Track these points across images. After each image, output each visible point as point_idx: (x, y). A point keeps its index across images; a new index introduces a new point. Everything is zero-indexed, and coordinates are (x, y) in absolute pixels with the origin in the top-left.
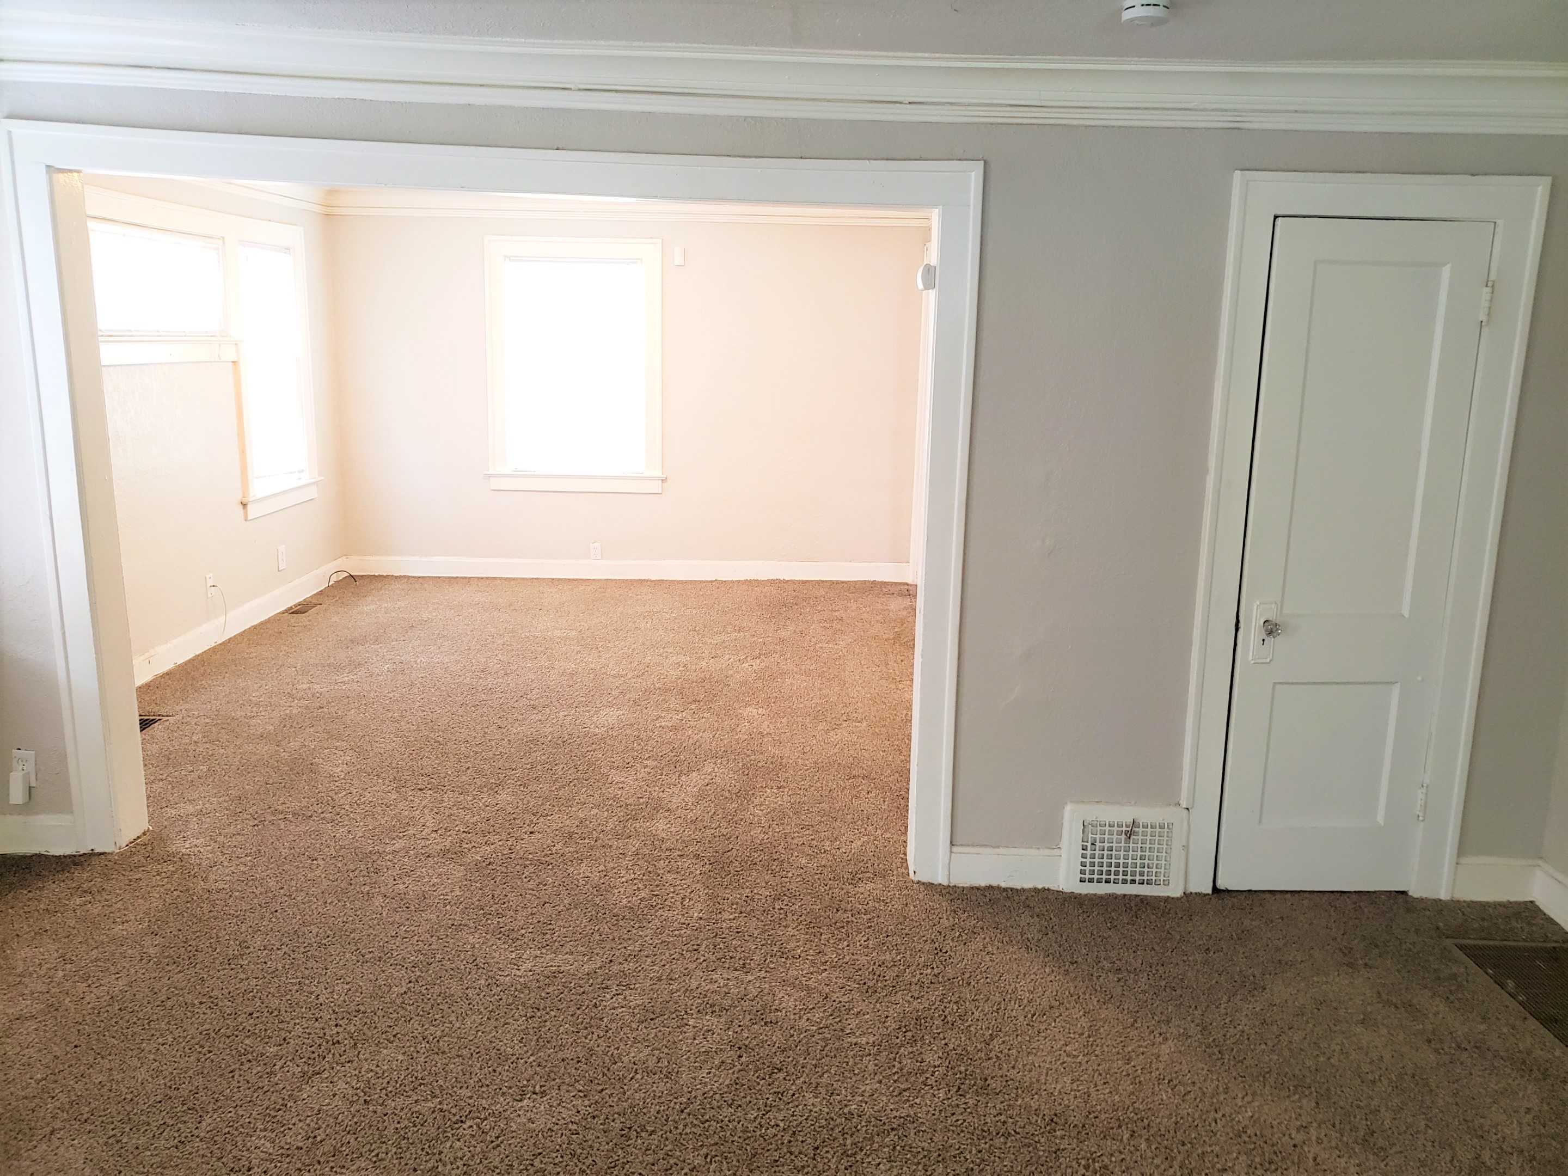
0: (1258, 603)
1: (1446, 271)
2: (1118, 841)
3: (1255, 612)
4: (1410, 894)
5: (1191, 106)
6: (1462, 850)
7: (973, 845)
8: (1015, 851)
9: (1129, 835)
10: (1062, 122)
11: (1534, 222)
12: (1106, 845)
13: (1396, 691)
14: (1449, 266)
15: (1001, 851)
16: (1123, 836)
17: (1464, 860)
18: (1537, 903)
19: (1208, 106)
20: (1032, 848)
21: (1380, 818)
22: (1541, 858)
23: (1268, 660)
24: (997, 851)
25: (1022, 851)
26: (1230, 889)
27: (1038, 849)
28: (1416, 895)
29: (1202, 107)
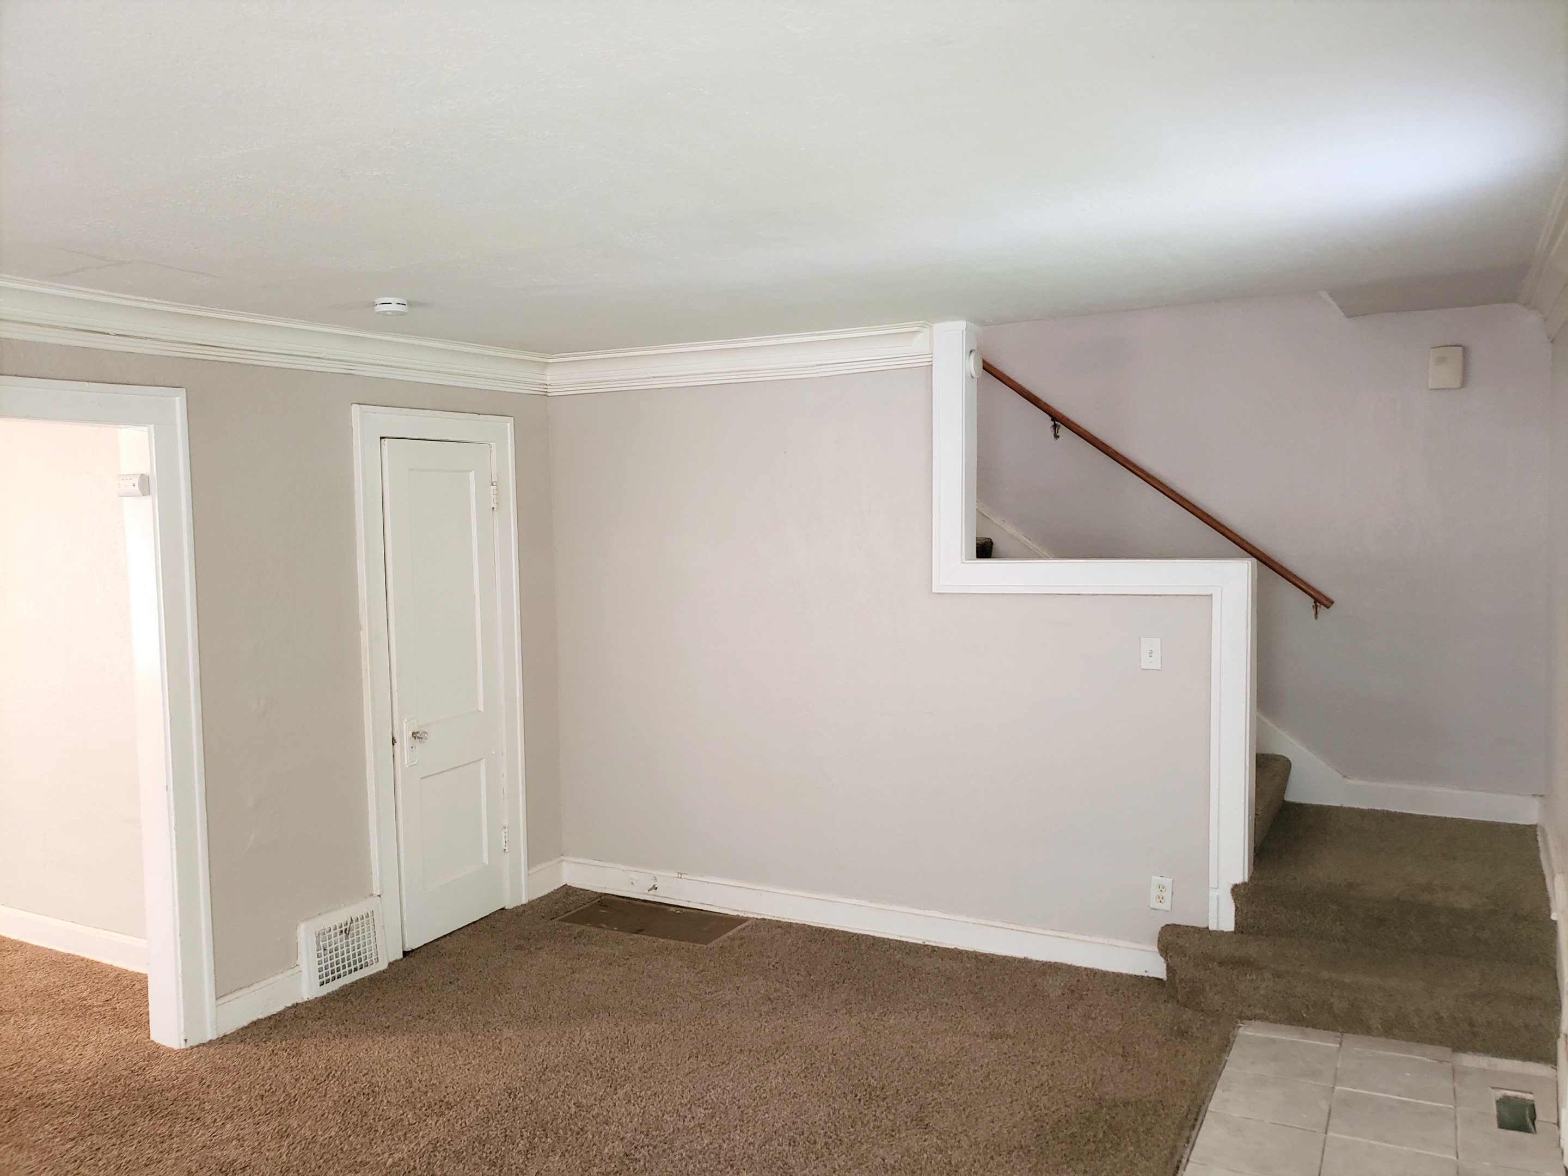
0: (406, 720)
1: (472, 474)
2: (339, 940)
3: (405, 727)
4: (507, 908)
5: (321, 356)
6: (530, 865)
7: (231, 993)
8: (267, 982)
9: (347, 932)
10: (238, 361)
11: (509, 444)
12: (333, 946)
13: (483, 763)
14: (473, 472)
15: (256, 986)
16: (344, 934)
17: (531, 871)
18: (569, 885)
19: (331, 357)
20: (277, 974)
21: (486, 861)
22: (562, 855)
23: (416, 762)
24: (252, 988)
25: (272, 979)
26: (414, 948)
27: (282, 973)
28: (511, 907)
29: (327, 357)
